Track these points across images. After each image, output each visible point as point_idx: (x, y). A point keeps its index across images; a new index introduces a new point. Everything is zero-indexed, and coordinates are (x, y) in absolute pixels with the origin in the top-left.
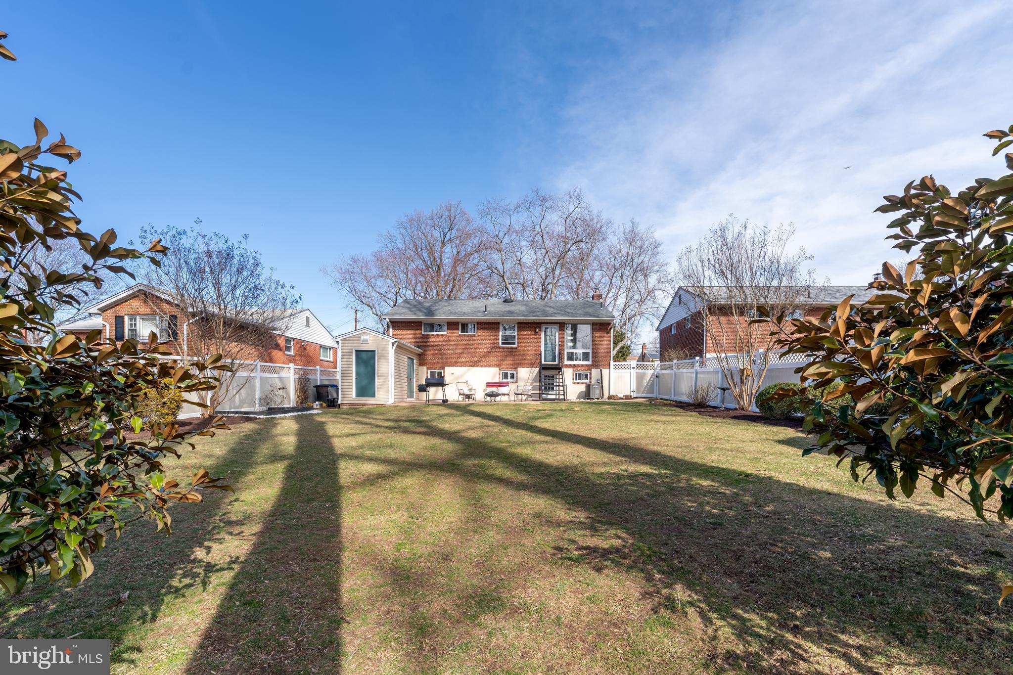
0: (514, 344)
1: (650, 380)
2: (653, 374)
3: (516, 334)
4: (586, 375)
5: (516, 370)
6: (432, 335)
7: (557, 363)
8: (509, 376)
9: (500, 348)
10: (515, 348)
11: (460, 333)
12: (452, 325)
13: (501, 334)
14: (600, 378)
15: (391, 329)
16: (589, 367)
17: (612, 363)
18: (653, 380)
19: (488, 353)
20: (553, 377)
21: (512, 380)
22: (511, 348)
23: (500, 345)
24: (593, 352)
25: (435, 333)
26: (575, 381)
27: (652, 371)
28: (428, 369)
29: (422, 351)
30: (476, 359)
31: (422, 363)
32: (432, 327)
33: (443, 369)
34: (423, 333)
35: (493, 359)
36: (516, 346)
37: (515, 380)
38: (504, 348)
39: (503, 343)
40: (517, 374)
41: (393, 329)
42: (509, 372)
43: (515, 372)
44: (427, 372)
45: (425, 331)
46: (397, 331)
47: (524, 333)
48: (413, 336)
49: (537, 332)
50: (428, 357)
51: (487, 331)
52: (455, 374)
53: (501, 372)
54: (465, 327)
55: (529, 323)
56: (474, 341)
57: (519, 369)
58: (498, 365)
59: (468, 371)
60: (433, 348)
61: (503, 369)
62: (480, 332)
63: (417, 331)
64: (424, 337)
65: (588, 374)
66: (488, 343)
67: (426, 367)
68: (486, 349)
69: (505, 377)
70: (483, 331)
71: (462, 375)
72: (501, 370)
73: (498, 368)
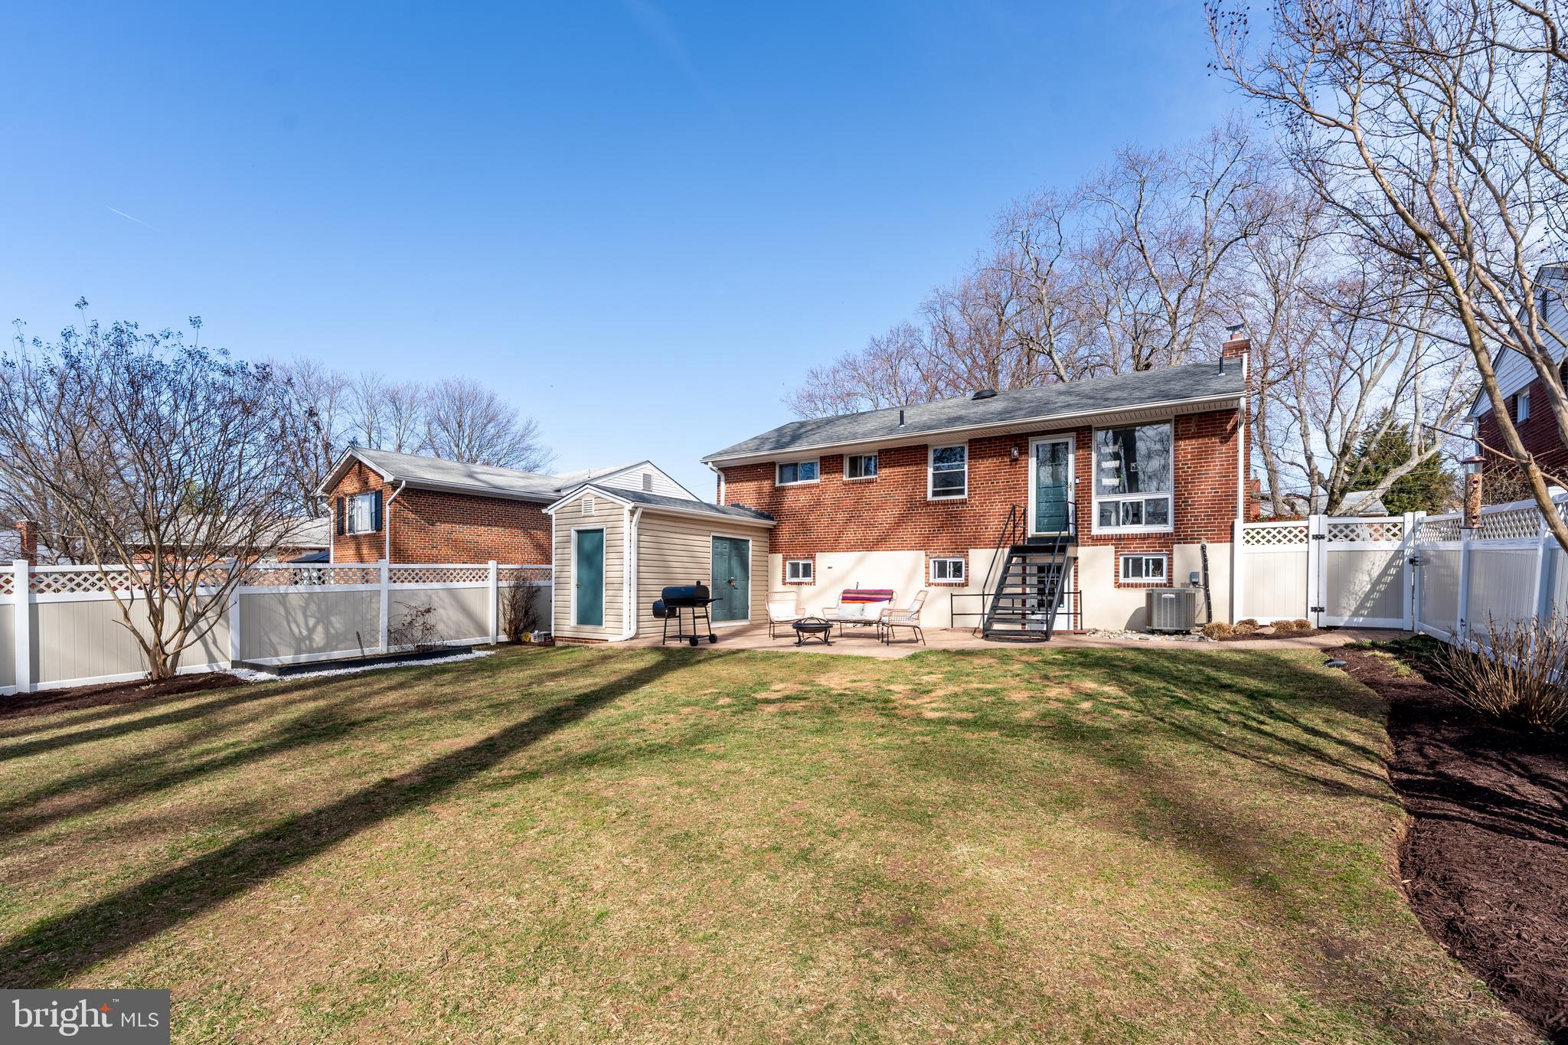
0: (961, 492)
1: (1384, 572)
2: (1399, 553)
3: (966, 467)
4: (1158, 564)
5: (966, 555)
6: (793, 488)
7: (1069, 532)
8: (950, 569)
9: (928, 504)
10: (963, 502)
11: (846, 478)
12: (830, 462)
13: (930, 471)
14: (1199, 568)
15: (723, 483)
16: (1166, 542)
17: (1240, 524)
18: (1399, 576)
19: (901, 521)
21: (957, 579)
22: (953, 503)
23: (930, 497)
24: (1178, 496)
25: (799, 483)
26: (1122, 580)
27: (1396, 544)
28: (785, 559)
29: (774, 523)
30: (875, 533)
31: (773, 548)
32: (793, 469)
33: (813, 558)
34: (777, 484)
35: (908, 532)
36: (965, 496)
37: (962, 580)
38: (937, 504)
39: (935, 494)
40: (967, 563)
41: (727, 482)
42: (948, 560)
43: (964, 561)
44: (784, 566)
45: (781, 481)
46: (733, 486)
47: (986, 465)
48: (760, 492)
49: (1016, 460)
50: (785, 534)
51: (897, 470)
52: (837, 571)
53: (931, 561)
54: (854, 461)
55: (996, 438)
56: (874, 494)
57: (971, 552)
58: (923, 545)
59: (861, 560)
60: (794, 514)
61: (934, 555)
62: (885, 472)
63: (766, 484)
64: (778, 493)
65: (1165, 559)
66: (900, 496)
67: (781, 555)
68: (896, 511)
69: (942, 572)
70: (891, 470)
71: (848, 572)
72: (930, 557)
73: (924, 551)
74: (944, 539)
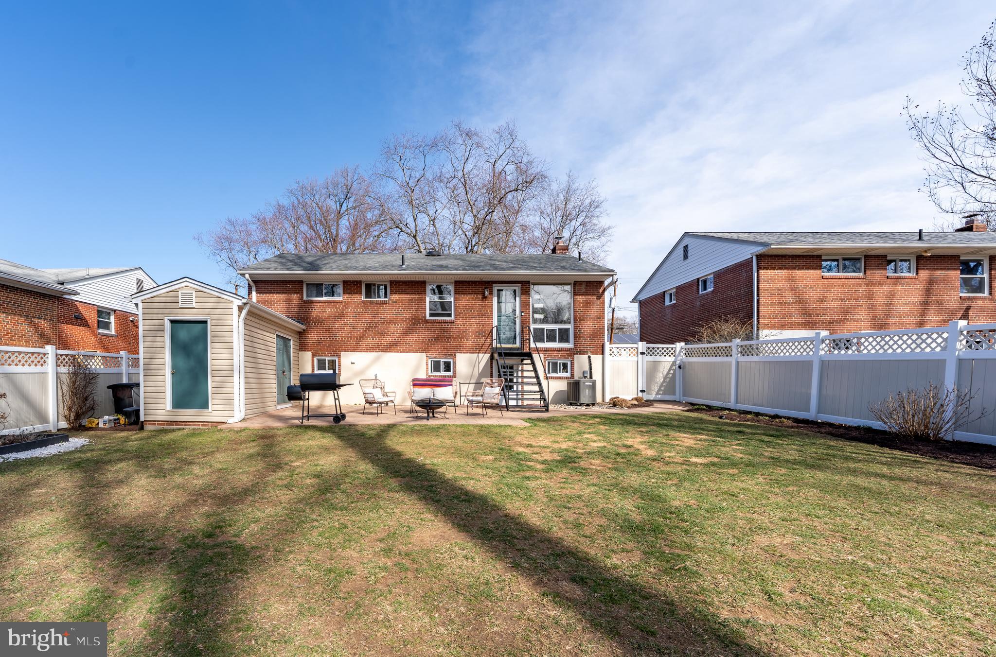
0: (450, 315)
1: (668, 373)
2: (674, 362)
3: (452, 299)
4: (565, 366)
5: (454, 358)
6: (319, 302)
7: (518, 345)
8: (442, 366)
9: (427, 321)
10: (452, 322)
11: (363, 298)
12: (351, 286)
13: (428, 300)
14: (587, 369)
15: (254, 293)
16: (572, 353)
17: (608, 346)
18: (674, 374)
19: (407, 332)
20: (511, 368)
21: (447, 374)
22: (445, 322)
23: (428, 317)
24: (576, 327)
25: (324, 298)
26: (548, 375)
27: (672, 359)
28: (313, 356)
29: (304, 327)
30: (389, 339)
31: (303, 347)
32: (318, 288)
33: (339, 356)
34: (305, 298)
35: (412, 340)
36: (453, 318)
37: (451, 374)
38: (433, 321)
39: (431, 315)
40: (455, 363)
41: (258, 292)
42: (442, 360)
43: (451, 361)
44: (313, 361)
45: (307, 296)
46: (264, 296)
47: (465, 299)
48: (289, 303)
49: (486, 297)
50: (313, 337)
51: (406, 296)
52: (358, 367)
53: (429, 361)
54: (370, 289)
55: (472, 282)
56: (386, 312)
57: (457, 355)
58: (424, 349)
59: (377, 359)
60: (320, 323)
61: (432, 356)
62: (395, 297)
63: (295, 297)
64: (306, 306)
65: (569, 363)
66: (407, 315)
67: (310, 353)
68: (404, 325)
69: (436, 369)
70: (400, 296)
71: (368, 367)
72: (430, 358)
73: (425, 354)
74: (439, 345)
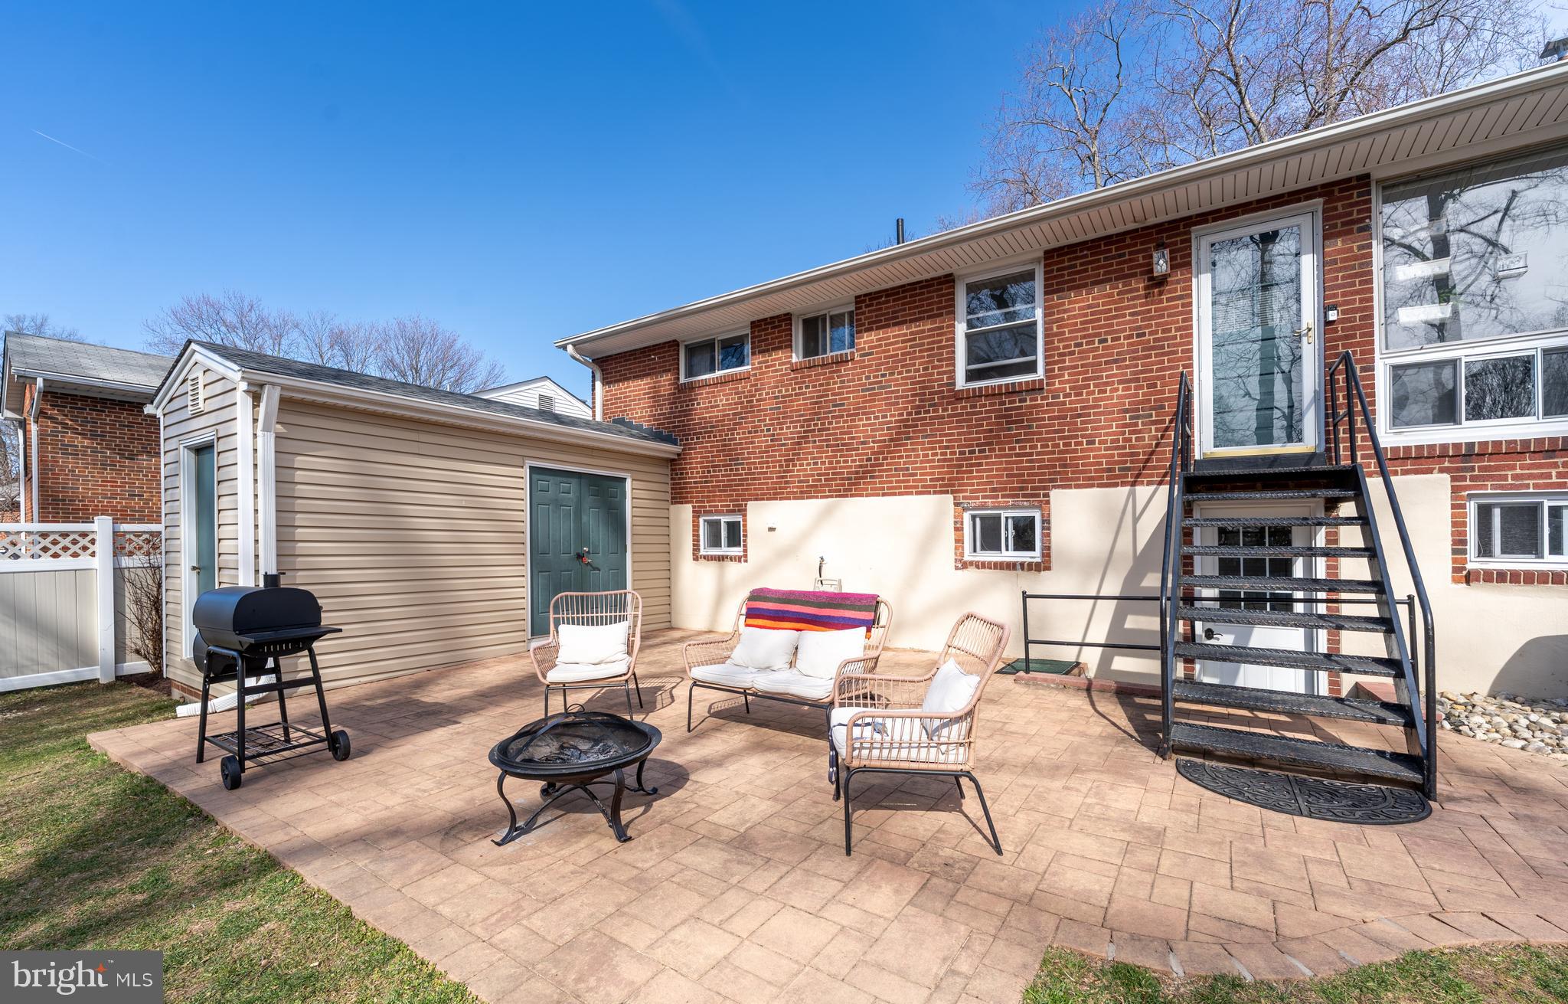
0: (1031, 367)
3: (1039, 314)
5: (1044, 504)
6: (706, 384)
7: (1310, 441)
8: (1007, 533)
9: (958, 397)
10: (1035, 389)
11: (797, 359)
12: (770, 330)
13: (961, 329)
15: (598, 384)
19: (903, 433)
20: (1281, 535)
21: (1024, 556)
22: (1013, 391)
23: (961, 384)
25: (719, 373)
26: (1474, 563)
28: (697, 514)
29: (678, 449)
30: (852, 462)
31: (678, 496)
32: (707, 351)
33: (743, 511)
34: (682, 380)
35: (921, 455)
36: (1039, 375)
37: (1034, 556)
38: (977, 395)
39: (971, 376)
40: (1046, 522)
41: (606, 382)
42: (1004, 514)
43: (1037, 516)
44: (696, 526)
45: (690, 373)
46: (614, 388)
47: (1078, 304)
48: (655, 397)
49: (1161, 282)
50: (695, 469)
51: (897, 331)
52: (783, 536)
53: (967, 517)
54: (814, 328)
55: (1108, 239)
56: (850, 383)
57: (1055, 494)
58: (949, 481)
59: (827, 513)
60: (709, 429)
61: (973, 503)
62: (868, 339)
63: (666, 379)
64: (684, 393)
66: (900, 384)
67: (689, 507)
68: (892, 417)
69: (990, 537)
70: (881, 334)
71: (805, 536)
72: (965, 509)
73: (950, 497)
74: (994, 466)
